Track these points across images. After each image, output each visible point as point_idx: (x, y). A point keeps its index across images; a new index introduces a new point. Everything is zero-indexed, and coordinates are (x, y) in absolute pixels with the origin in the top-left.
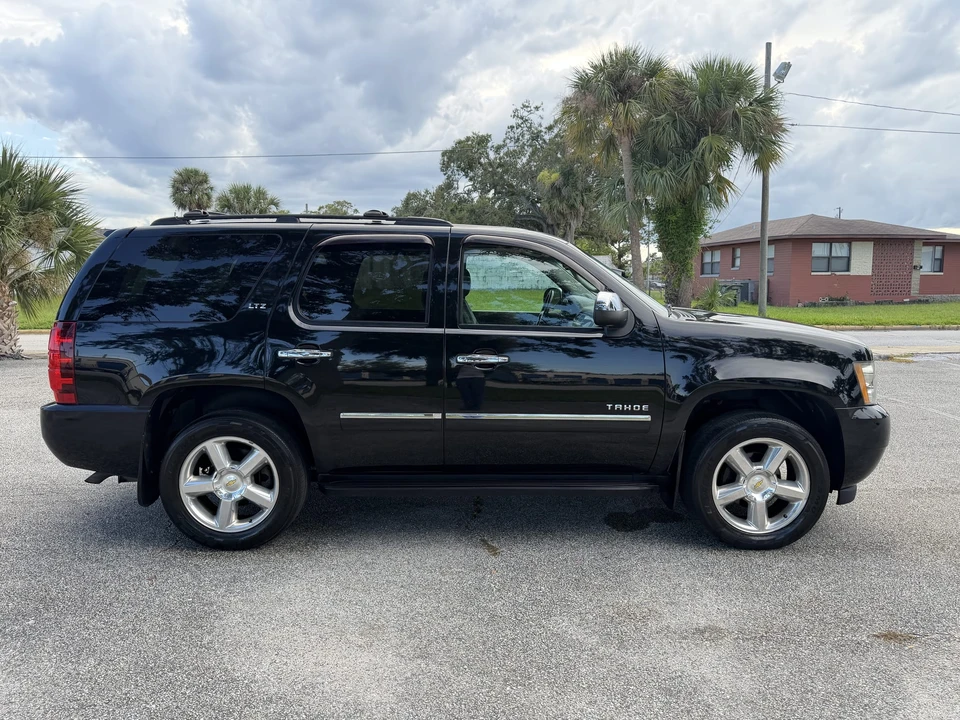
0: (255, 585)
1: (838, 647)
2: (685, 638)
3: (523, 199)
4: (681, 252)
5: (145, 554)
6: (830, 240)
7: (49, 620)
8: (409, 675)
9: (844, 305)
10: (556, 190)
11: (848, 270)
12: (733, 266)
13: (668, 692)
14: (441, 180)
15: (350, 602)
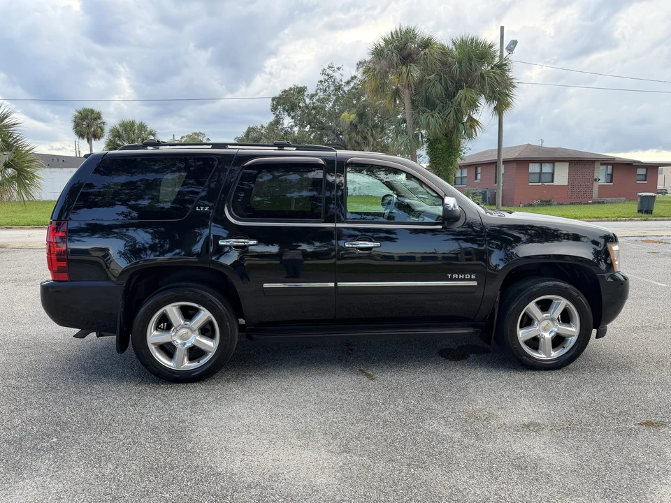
0: (211, 407)
1: (618, 432)
2: (518, 431)
3: (330, 132)
4: (445, 170)
5: (123, 388)
6: (541, 162)
7: (68, 437)
8: (341, 464)
9: (549, 205)
10: (353, 126)
11: (552, 182)
12: (476, 179)
13: (519, 467)
14: (272, 118)
15: (283, 415)
